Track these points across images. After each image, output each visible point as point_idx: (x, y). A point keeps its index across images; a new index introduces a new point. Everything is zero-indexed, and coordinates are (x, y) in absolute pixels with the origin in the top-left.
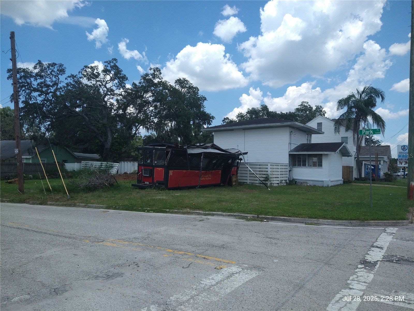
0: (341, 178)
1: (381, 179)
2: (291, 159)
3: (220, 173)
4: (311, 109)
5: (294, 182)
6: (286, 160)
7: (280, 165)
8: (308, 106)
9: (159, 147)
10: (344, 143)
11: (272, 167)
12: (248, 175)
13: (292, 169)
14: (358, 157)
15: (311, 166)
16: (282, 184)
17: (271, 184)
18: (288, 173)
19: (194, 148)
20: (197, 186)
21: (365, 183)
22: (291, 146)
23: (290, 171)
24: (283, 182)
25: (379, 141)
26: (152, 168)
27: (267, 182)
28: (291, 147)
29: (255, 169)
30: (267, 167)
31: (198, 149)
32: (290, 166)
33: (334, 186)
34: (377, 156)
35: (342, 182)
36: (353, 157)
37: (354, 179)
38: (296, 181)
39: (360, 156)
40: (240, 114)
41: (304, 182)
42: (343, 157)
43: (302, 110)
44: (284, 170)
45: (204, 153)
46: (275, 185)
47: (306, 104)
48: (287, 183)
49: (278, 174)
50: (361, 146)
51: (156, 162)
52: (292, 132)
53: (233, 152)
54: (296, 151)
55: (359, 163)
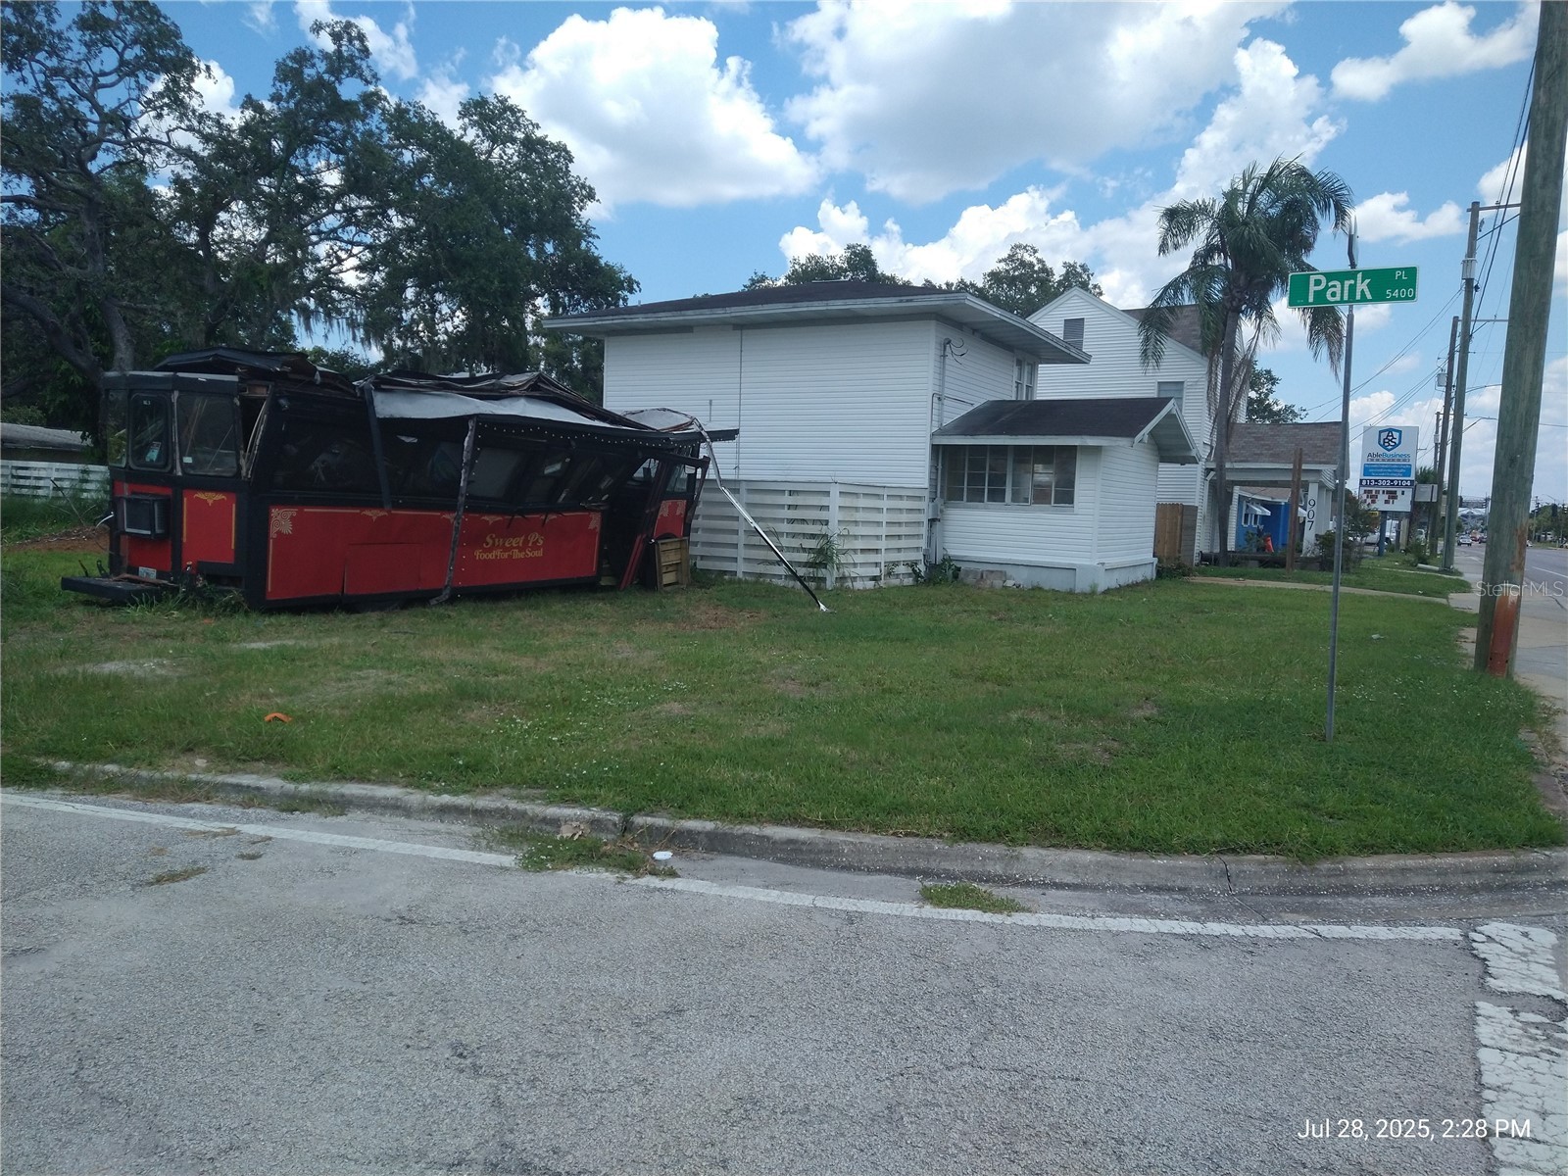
0: (1147, 555)
1: (1307, 558)
2: (940, 467)
3: (592, 526)
4: (1048, 275)
5: (951, 572)
6: (917, 472)
7: (886, 492)
8: (1035, 262)
9: (202, 377)
10: (1172, 401)
11: (848, 502)
12: (741, 539)
13: (942, 511)
14: (1220, 469)
15: (1026, 500)
16: (895, 582)
17: (843, 578)
18: (924, 530)
19: (419, 390)
20: (437, 593)
21: (1241, 576)
22: (941, 410)
23: (932, 521)
24: (902, 569)
25: (1296, 410)
26: (168, 492)
27: (822, 572)
28: (940, 415)
29: (759, 513)
30: (824, 501)
31: (446, 397)
32: (933, 500)
33: (1120, 590)
34: (1300, 466)
35: (1150, 573)
36: (1200, 468)
37: (1196, 559)
38: (959, 569)
39: (1228, 465)
40: (758, 282)
41: (992, 572)
42: (1161, 465)
43: (1012, 281)
44: (904, 517)
45: (480, 418)
46: (859, 585)
47: (1027, 258)
48: (916, 574)
49: (877, 536)
50: (1234, 423)
51: (188, 460)
52: (949, 342)
53: (659, 423)
54: (964, 434)
55: (1220, 493)
